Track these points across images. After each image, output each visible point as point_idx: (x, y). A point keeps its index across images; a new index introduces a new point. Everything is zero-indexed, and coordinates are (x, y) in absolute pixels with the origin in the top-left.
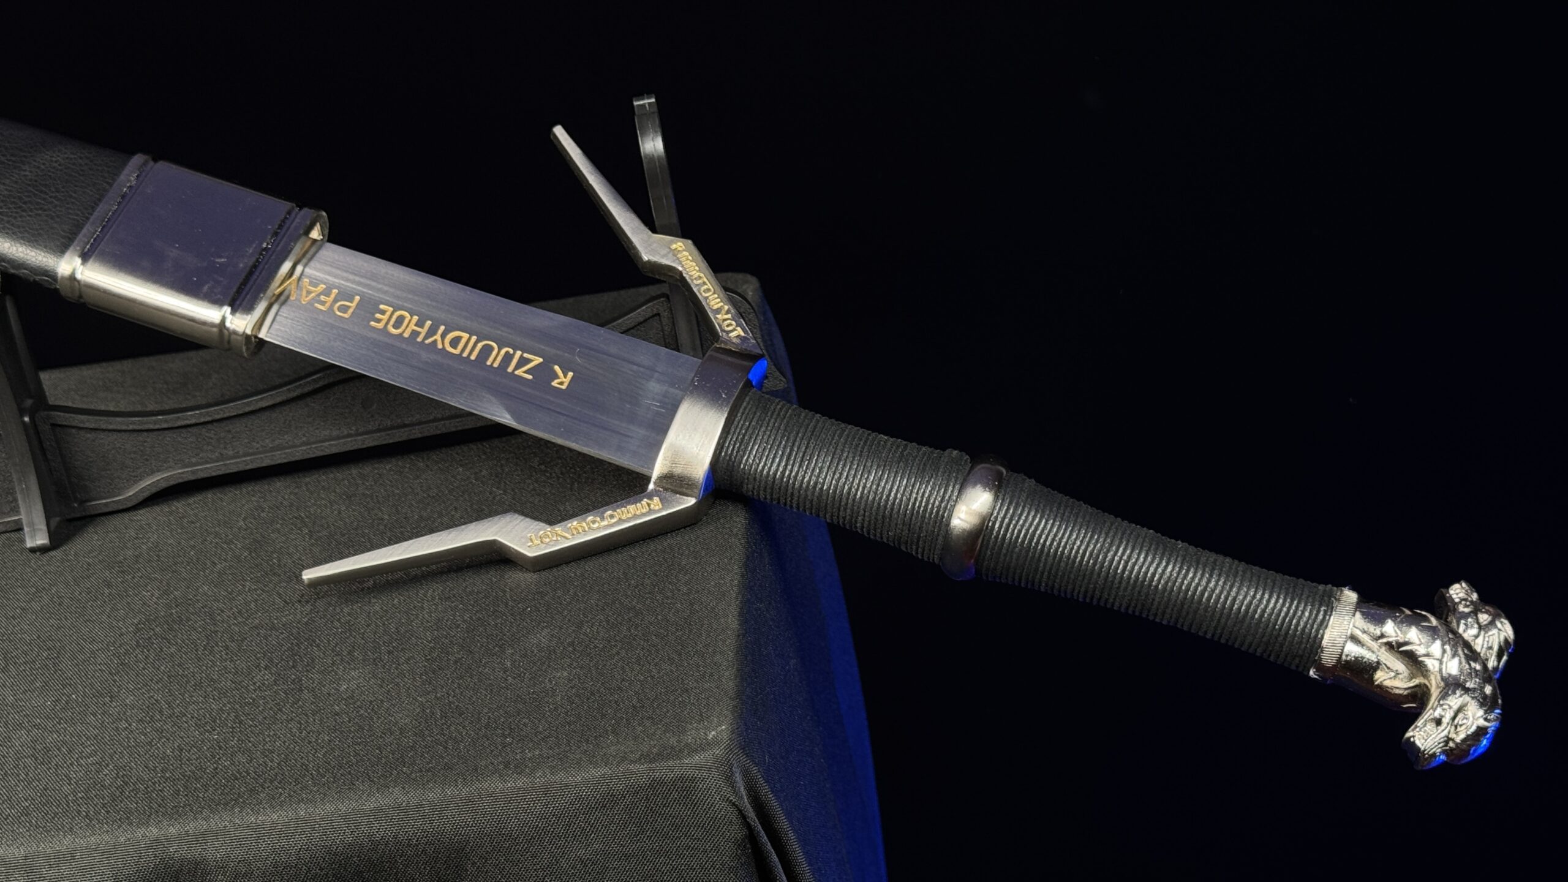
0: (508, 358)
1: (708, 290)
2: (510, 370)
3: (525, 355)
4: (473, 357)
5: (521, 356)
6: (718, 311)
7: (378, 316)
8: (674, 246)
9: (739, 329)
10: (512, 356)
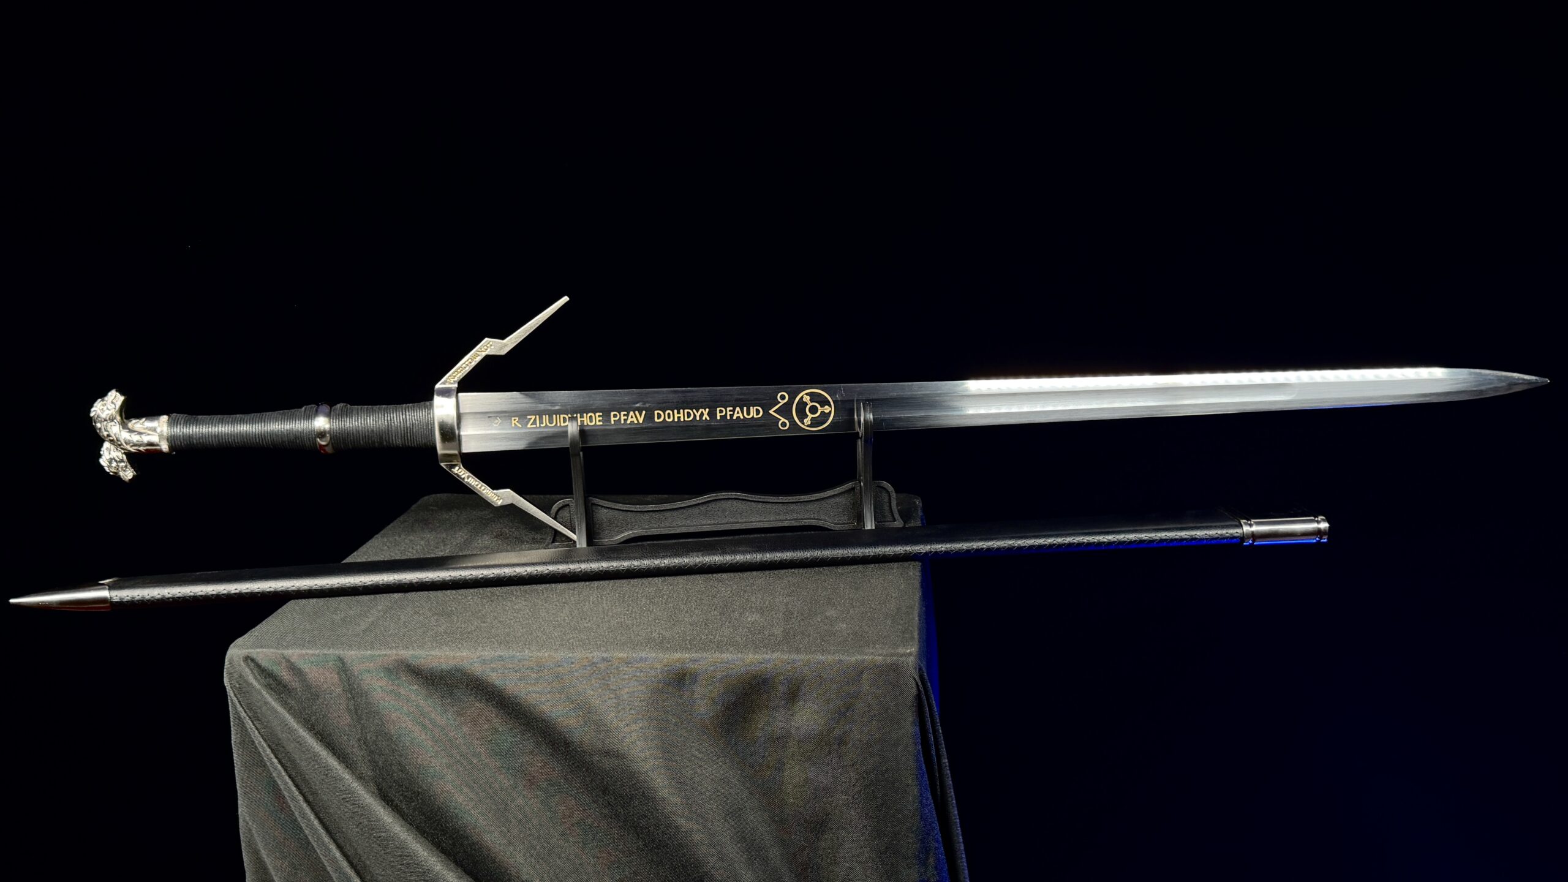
0: (541, 422)
1: (477, 485)
2: (538, 416)
3: (535, 426)
4: (554, 416)
5: (536, 424)
6: (468, 477)
7: (601, 418)
8: (501, 501)
9: (456, 472)
10: (540, 424)
